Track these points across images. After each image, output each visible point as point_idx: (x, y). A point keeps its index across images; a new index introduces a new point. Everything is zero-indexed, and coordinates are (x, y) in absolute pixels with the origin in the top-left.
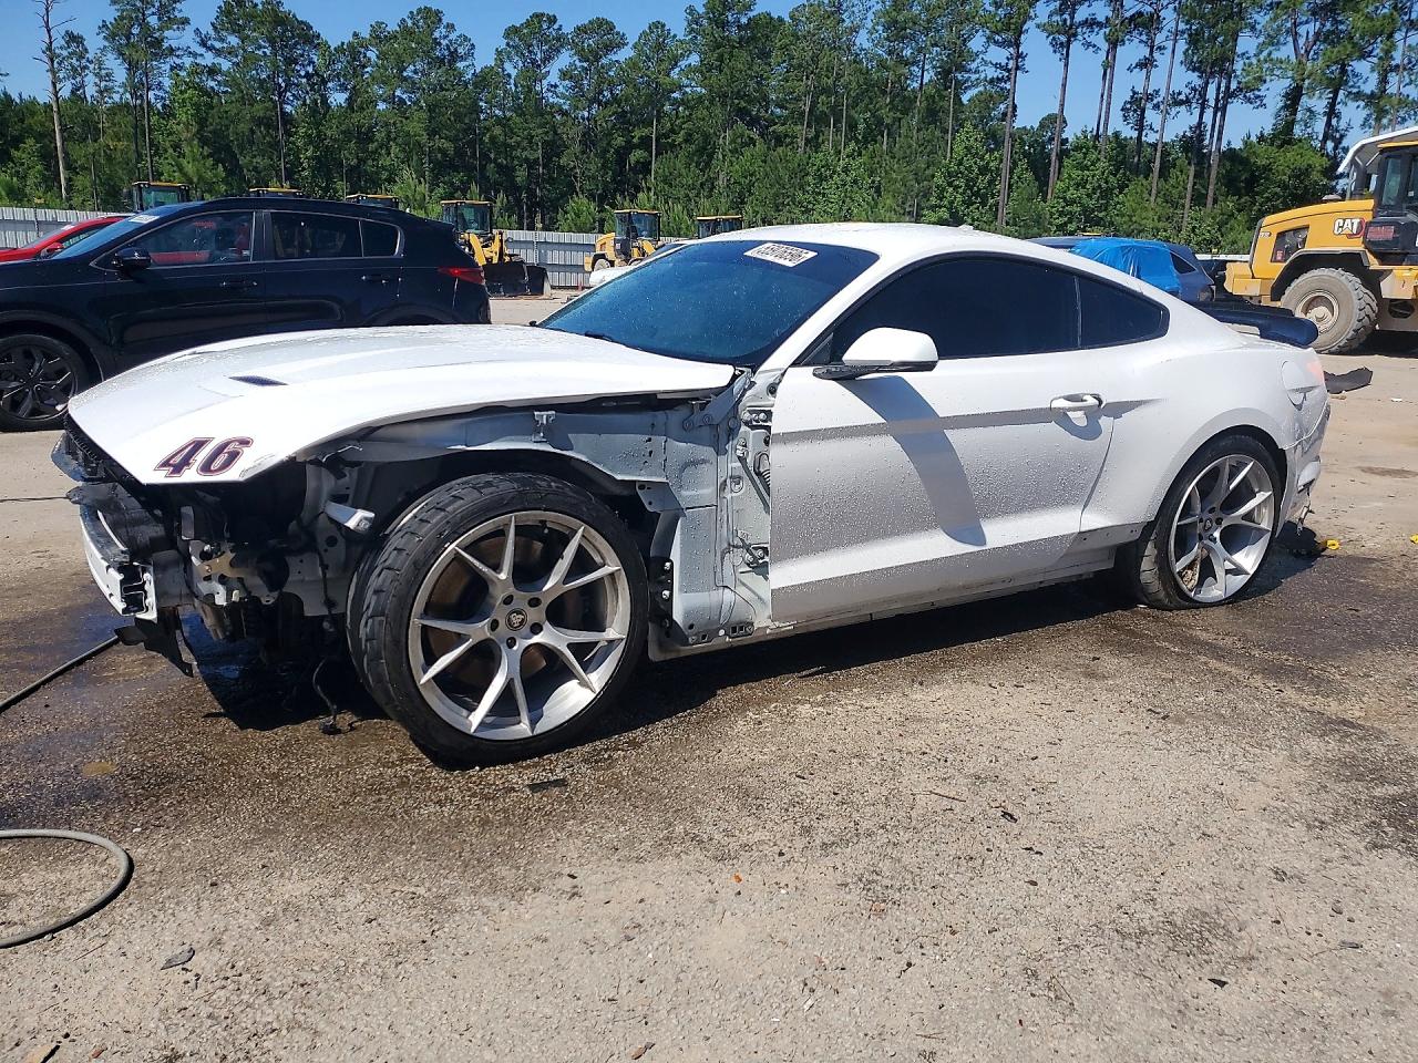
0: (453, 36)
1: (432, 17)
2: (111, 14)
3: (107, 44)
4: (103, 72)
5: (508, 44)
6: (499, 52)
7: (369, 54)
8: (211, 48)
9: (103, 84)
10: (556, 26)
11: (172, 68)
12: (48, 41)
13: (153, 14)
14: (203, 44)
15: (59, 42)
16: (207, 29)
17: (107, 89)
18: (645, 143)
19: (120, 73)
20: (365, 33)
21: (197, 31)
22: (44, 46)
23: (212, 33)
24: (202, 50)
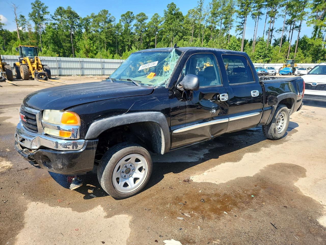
0: (111, 16)
1: (105, 12)
2: (31, 11)
3: (29, 18)
4: (29, 24)
5: (122, 18)
6: (120, 20)
7: (91, 20)
8: (54, 19)
9: (29, 27)
10: (133, 14)
11: (45, 24)
12: (15, 17)
13: (41, 11)
14: (52, 18)
15: (18, 18)
16: (53, 15)
17: (30, 28)
18: (154, 41)
19: (33, 25)
20: (90, 16)
21: (51, 15)
22: (15, 18)
23: (54, 15)
24: (52, 19)
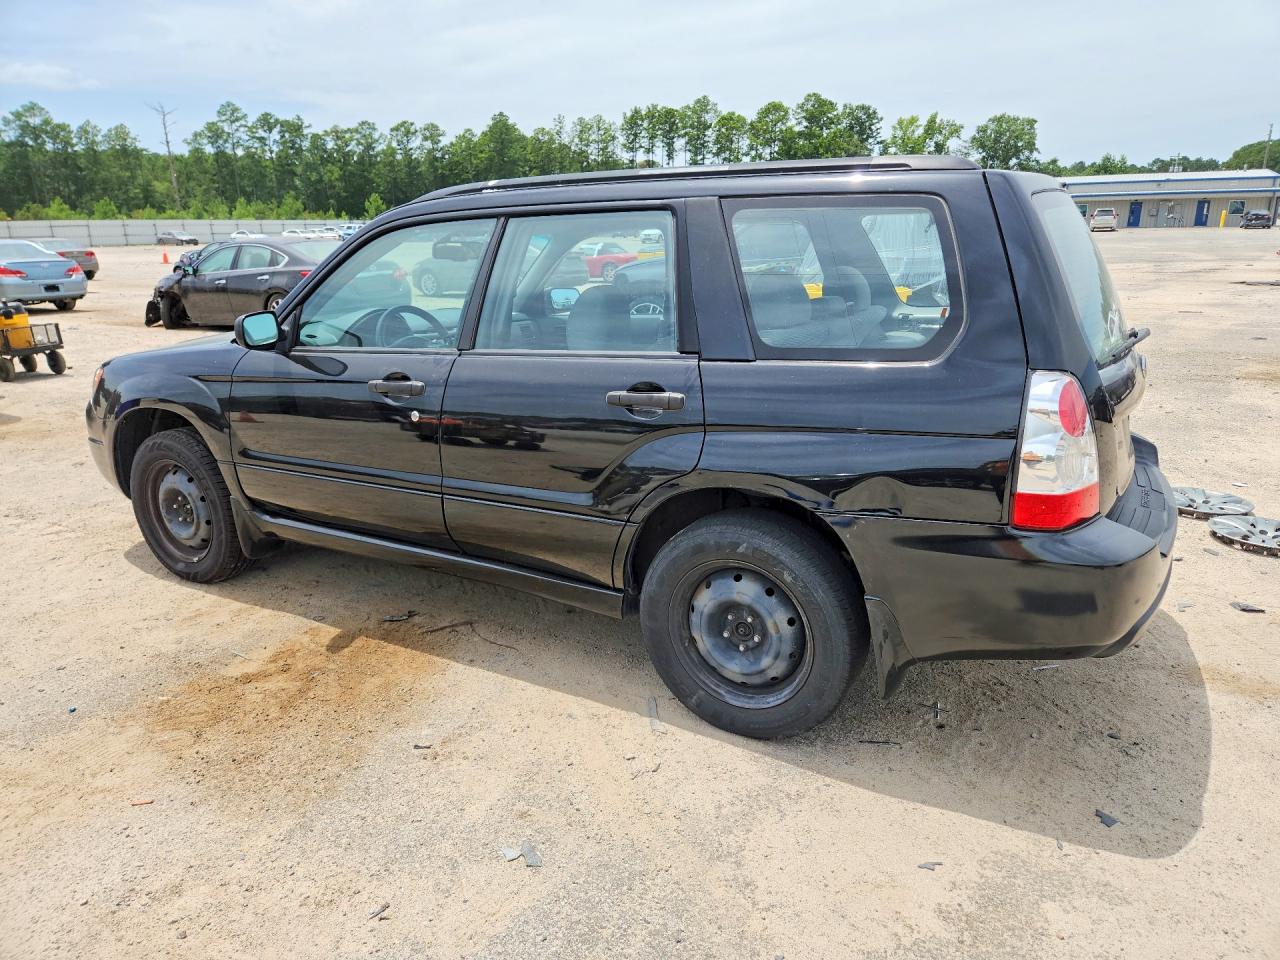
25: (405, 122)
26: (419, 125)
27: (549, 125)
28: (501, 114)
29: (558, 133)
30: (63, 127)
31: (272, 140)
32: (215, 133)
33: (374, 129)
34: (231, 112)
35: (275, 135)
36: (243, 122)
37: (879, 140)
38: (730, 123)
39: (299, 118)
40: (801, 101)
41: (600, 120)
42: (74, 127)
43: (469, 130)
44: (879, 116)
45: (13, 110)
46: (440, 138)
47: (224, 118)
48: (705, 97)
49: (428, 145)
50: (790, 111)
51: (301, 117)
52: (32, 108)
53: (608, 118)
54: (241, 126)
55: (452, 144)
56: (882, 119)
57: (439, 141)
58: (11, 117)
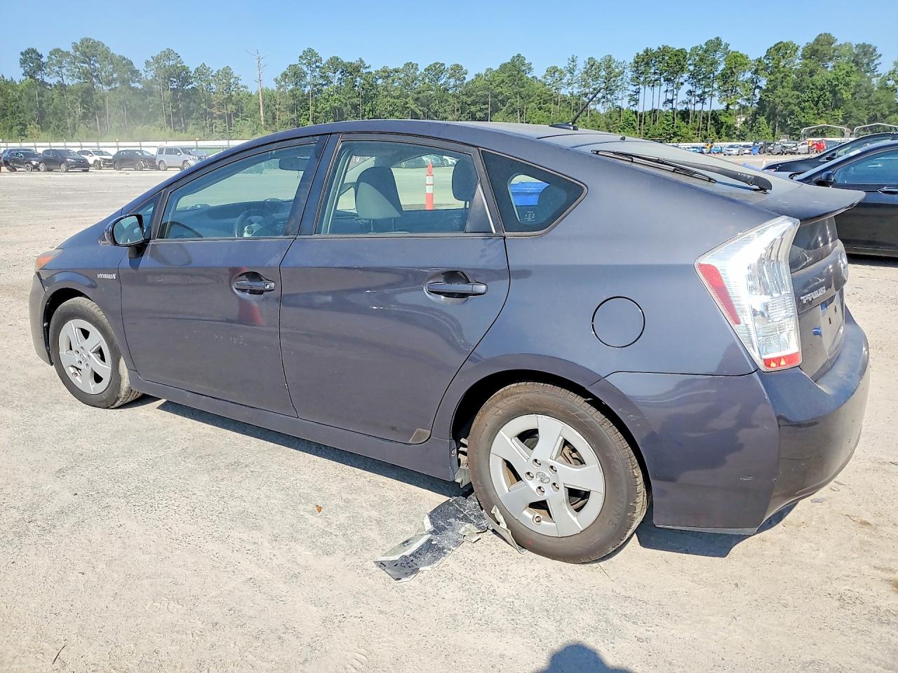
25: (437, 63)
26: (448, 66)
27: (562, 65)
28: (519, 56)
29: (571, 71)
30: (185, 69)
31: (337, 78)
32: (295, 74)
33: (417, 69)
34: (310, 56)
35: (338, 75)
36: (318, 64)
37: (876, 73)
38: (737, 62)
39: (362, 61)
40: (811, 40)
41: (609, 60)
42: (192, 69)
43: (490, 69)
44: (879, 54)
45: (155, 55)
46: (466, 76)
47: (305, 62)
48: (717, 39)
49: (452, 81)
50: (800, 48)
51: (363, 59)
52: (168, 54)
53: (618, 58)
54: (317, 67)
55: (473, 80)
56: (880, 55)
57: (465, 78)
58: (151, 60)
